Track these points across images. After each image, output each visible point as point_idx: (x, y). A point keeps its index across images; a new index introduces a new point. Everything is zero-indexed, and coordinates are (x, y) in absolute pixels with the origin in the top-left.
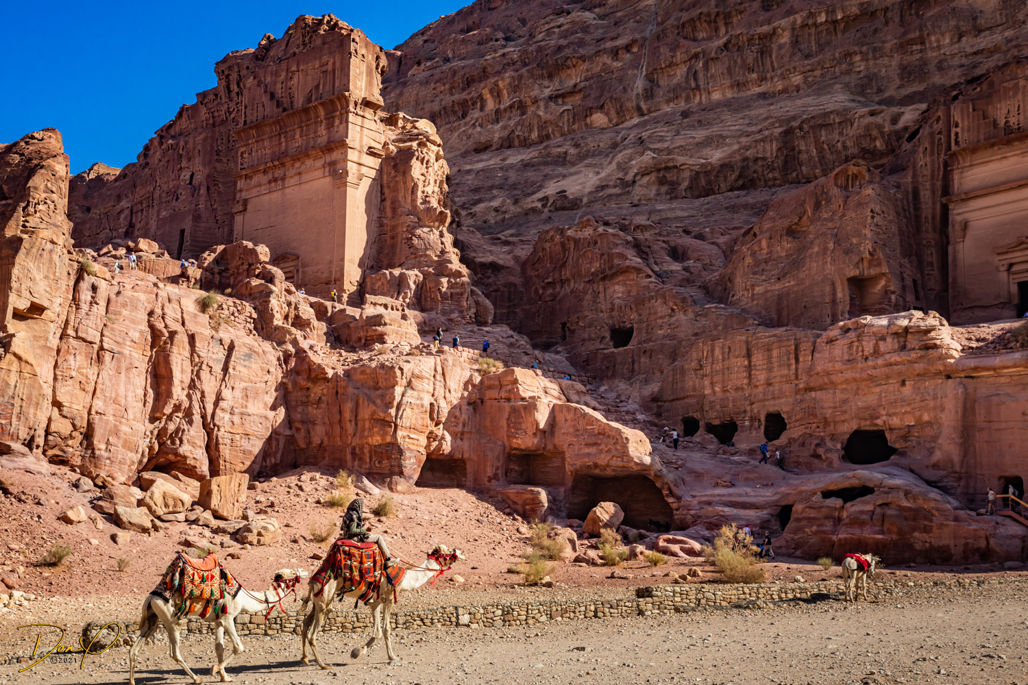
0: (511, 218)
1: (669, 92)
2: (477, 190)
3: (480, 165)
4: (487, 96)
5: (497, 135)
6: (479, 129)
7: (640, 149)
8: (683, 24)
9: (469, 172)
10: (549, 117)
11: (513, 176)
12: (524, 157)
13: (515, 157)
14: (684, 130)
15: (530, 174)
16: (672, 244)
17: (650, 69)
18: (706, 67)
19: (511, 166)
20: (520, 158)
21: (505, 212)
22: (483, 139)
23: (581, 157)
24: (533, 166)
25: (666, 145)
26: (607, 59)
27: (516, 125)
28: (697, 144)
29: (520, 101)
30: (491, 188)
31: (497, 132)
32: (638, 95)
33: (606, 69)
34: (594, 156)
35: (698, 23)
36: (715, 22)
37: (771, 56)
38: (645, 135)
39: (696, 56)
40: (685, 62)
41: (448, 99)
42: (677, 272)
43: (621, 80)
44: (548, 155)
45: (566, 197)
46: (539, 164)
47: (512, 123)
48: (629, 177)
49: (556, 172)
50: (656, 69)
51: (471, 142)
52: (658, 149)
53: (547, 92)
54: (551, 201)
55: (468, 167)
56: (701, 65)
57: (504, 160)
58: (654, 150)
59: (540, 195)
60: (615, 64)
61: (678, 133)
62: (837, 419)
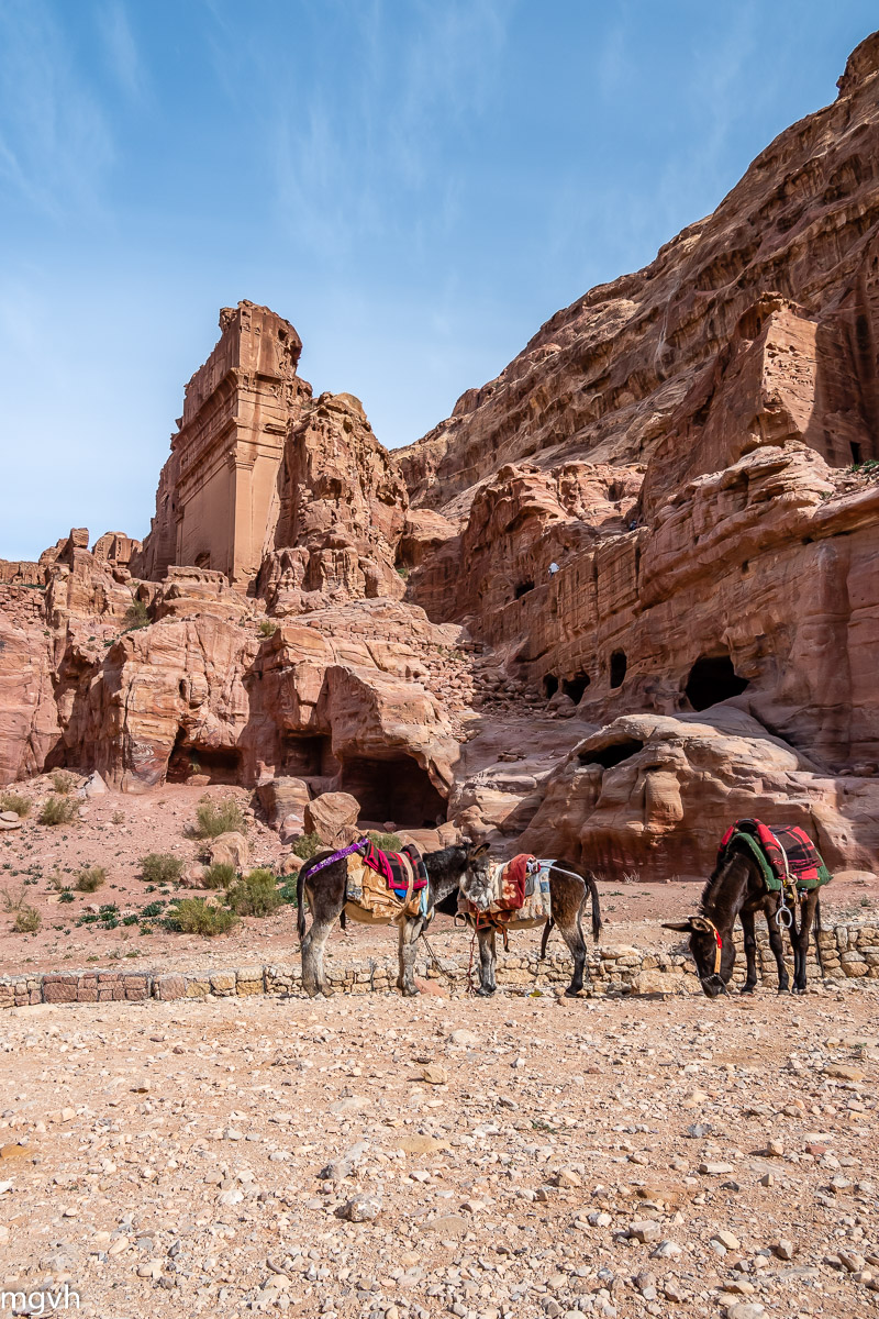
1: (688, 351)
4: (535, 405)
5: (539, 439)
6: (527, 437)
7: (650, 413)
8: (700, 275)
10: (582, 408)
13: (546, 453)
17: (671, 333)
18: (722, 313)
22: (528, 445)
23: (601, 438)
25: (673, 403)
26: (630, 336)
27: (555, 425)
29: (559, 401)
31: (540, 435)
32: (658, 362)
33: (631, 345)
34: (612, 433)
35: (715, 271)
36: (733, 264)
37: (788, 281)
38: (656, 399)
39: (712, 305)
40: (703, 316)
41: (504, 417)
43: (642, 353)
47: (551, 424)
48: (636, 445)
50: (675, 332)
51: (520, 449)
52: (665, 409)
53: (581, 385)
56: (716, 312)
57: (537, 457)
58: (661, 411)
60: (638, 338)
62: (677, 645)
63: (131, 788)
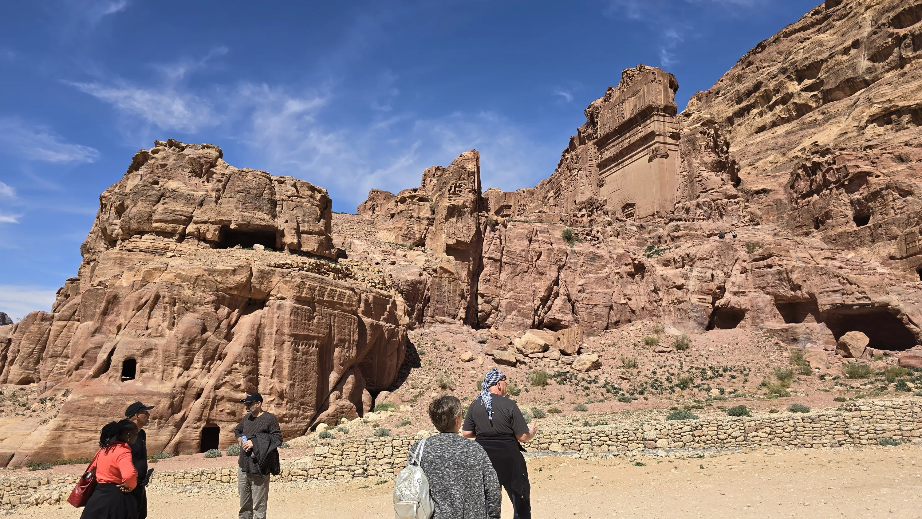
0: (781, 165)
1: (887, 64)
2: (758, 153)
3: (759, 140)
5: (769, 120)
6: (757, 120)
7: (869, 104)
8: (892, 19)
9: (752, 144)
10: (802, 102)
11: (781, 141)
12: (787, 129)
13: (781, 130)
14: (900, 85)
15: (793, 138)
16: (897, 154)
17: (871, 54)
19: (779, 136)
20: (784, 130)
21: (777, 163)
22: (760, 125)
23: (826, 121)
24: (793, 132)
25: (887, 98)
26: (838, 57)
27: (780, 112)
28: (912, 92)
29: (781, 98)
30: (767, 150)
31: (768, 118)
32: (863, 72)
33: (839, 63)
34: (835, 117)
35: (902, 16)
38: (871, 96)
39: (904, 37)
41: (737, 107)
42: (902, 170)
43: (849, 67)
44: (804, 123)
45: (817, 145)
46: (798, 130)
47: (778, 111)
48: (862, 124)
49: (810, 133)
50: (875, 54)
51: (753, 128)
52: (882, 102)
53: (799, 88)
54: (807, 150)
55: (751, 142)
56: (908, 42)
57: (774, 133)
58: (879, 103)
59: (800, 147)
60: (844, 59)
61: (896, 88)
63: (696, 331)
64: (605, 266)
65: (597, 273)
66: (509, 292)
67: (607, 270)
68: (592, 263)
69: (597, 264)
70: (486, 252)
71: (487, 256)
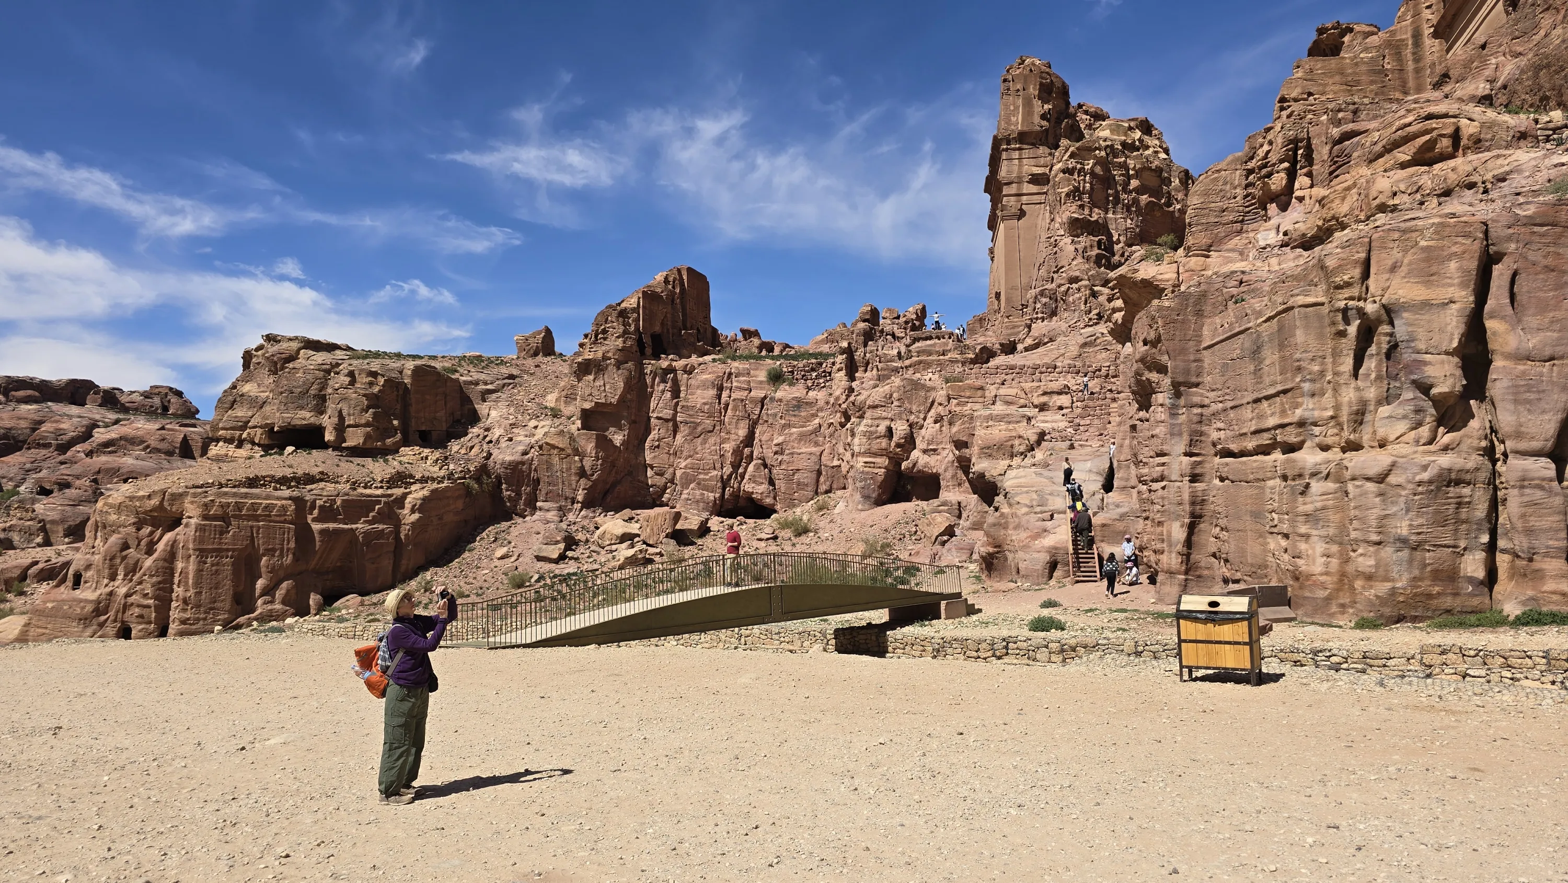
63: (860, 507)
64: (815, 416)
65: (803, 427)
66: (686, 459)
67: (817, 421)
68: (796, 413)
69: (803, 414)
70: (653, 411)
71: (655, 415)
